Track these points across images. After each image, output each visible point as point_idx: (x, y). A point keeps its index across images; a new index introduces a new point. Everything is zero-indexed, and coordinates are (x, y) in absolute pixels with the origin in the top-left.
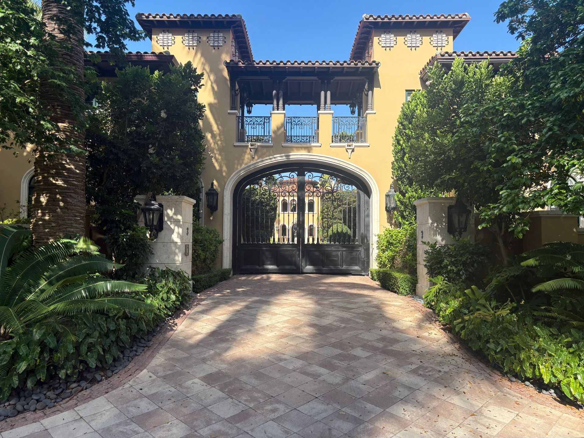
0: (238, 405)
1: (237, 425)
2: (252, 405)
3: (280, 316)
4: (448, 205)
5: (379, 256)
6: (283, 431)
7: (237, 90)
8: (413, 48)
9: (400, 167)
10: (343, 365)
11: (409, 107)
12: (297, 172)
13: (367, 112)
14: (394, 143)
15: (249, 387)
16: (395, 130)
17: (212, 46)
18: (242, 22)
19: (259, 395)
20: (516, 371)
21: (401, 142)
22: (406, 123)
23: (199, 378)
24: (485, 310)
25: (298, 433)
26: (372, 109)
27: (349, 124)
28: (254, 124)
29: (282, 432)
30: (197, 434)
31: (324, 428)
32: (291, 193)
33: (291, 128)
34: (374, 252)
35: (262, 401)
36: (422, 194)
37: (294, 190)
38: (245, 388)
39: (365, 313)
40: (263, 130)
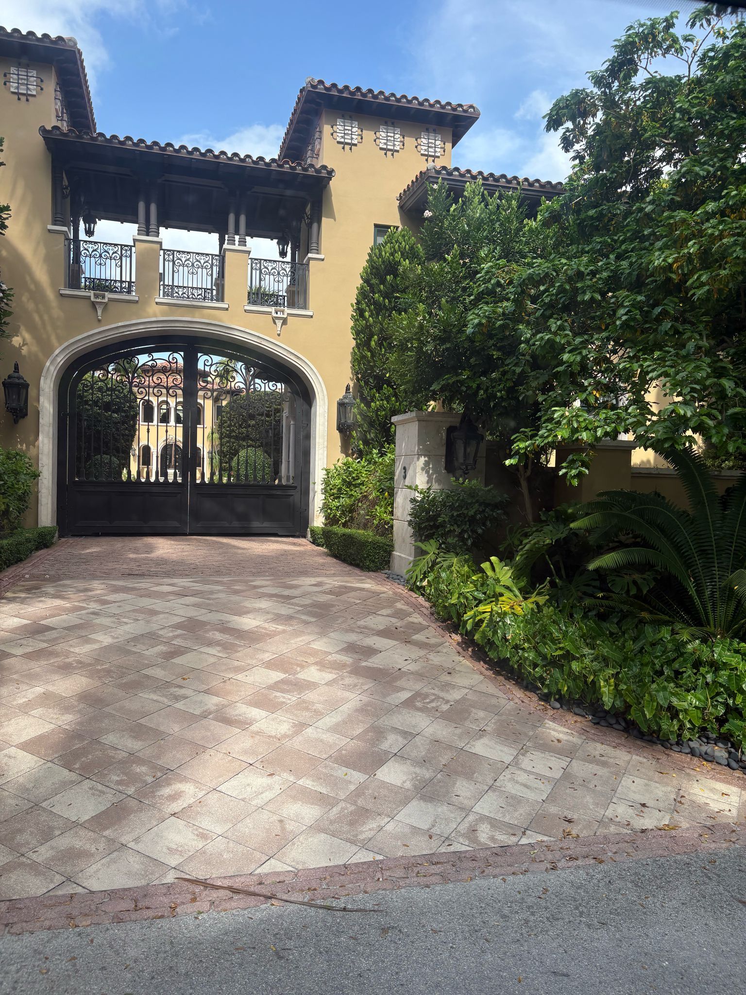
0: (104, 793)
1: (106, 833)
2: (131, 791)
3: (166, 615)
4: (448, 425)
5: (326, 507)
6: (197, 835)
7: (67, 188)
8: (389, 153)
9: (363, 357)
10: (289, 699)
11: (380, 254)
12: (182, 353)
13: (310, 255)
14: (355, 314)
15: (122, 755)
16: (356, 292)
17: (13, 93)
18: (78, 56)
19: (144, 769)
20: (563, 693)
21: (367, 314)
22: (374, 281)
23: (17, 746)
24: (510, 595)
25: (225, 835)
26: (318, 252)
27: (279, 273)
28: (101, 256)
29: (196, 838)
30: (25, 860)
31: (270, 820)
32: (171, 391)
33: (173, 271)
34: (318, 500)
35: (150, 779)
36: (398, 404)
37: (176, 385)
38: (114, 758)
39: (315, 605)
40: (118, 269)
